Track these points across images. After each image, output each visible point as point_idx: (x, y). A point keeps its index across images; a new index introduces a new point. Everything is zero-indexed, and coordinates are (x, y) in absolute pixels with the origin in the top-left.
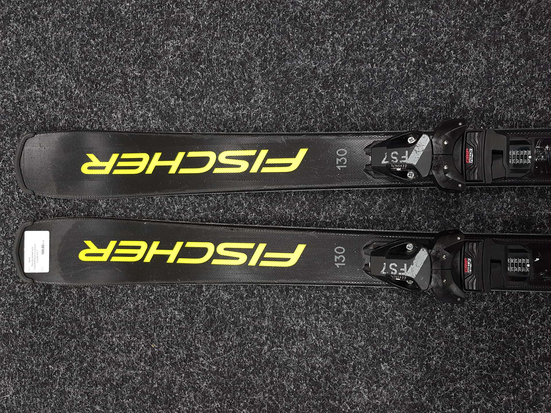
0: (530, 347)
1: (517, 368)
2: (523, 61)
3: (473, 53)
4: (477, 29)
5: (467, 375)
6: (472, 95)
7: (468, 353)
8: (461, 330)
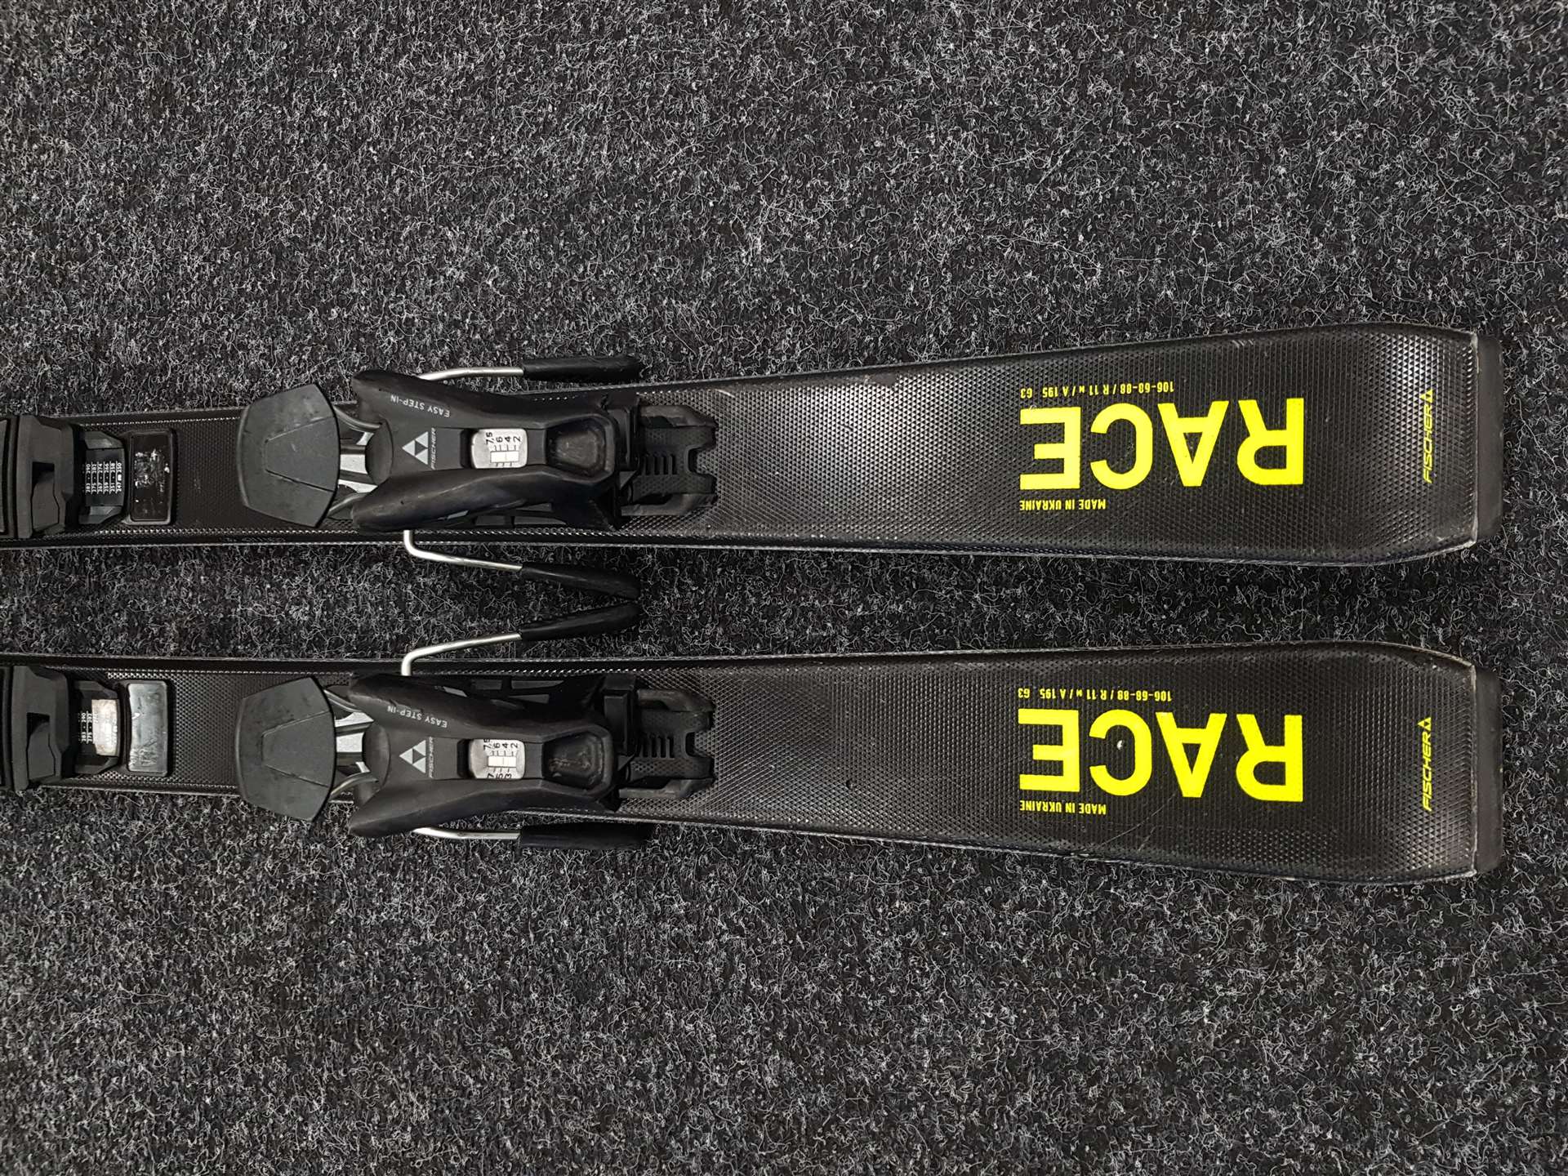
0: (220, 931)
1: (196, 984)
2: (225, 253)
3: (136, 239)
4: (146, 183)
5: (103, 994)
6: (131, 334)
7: (106, 943)
8: (97, 887)
